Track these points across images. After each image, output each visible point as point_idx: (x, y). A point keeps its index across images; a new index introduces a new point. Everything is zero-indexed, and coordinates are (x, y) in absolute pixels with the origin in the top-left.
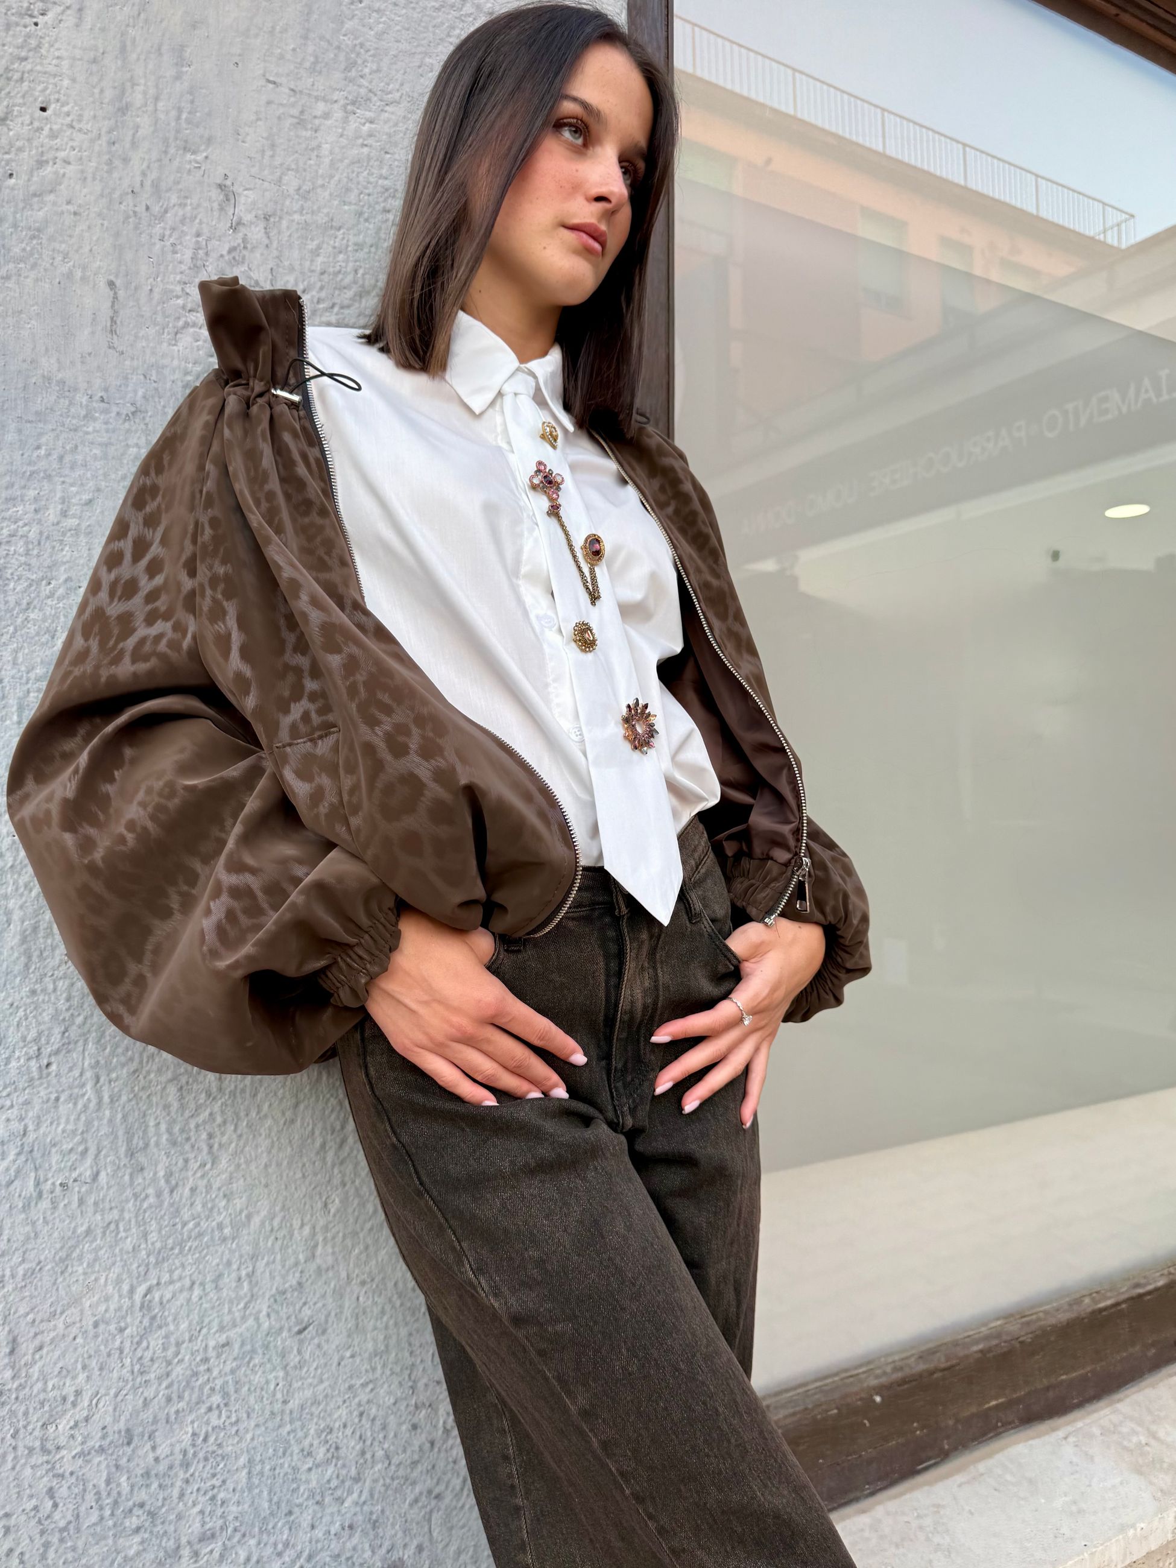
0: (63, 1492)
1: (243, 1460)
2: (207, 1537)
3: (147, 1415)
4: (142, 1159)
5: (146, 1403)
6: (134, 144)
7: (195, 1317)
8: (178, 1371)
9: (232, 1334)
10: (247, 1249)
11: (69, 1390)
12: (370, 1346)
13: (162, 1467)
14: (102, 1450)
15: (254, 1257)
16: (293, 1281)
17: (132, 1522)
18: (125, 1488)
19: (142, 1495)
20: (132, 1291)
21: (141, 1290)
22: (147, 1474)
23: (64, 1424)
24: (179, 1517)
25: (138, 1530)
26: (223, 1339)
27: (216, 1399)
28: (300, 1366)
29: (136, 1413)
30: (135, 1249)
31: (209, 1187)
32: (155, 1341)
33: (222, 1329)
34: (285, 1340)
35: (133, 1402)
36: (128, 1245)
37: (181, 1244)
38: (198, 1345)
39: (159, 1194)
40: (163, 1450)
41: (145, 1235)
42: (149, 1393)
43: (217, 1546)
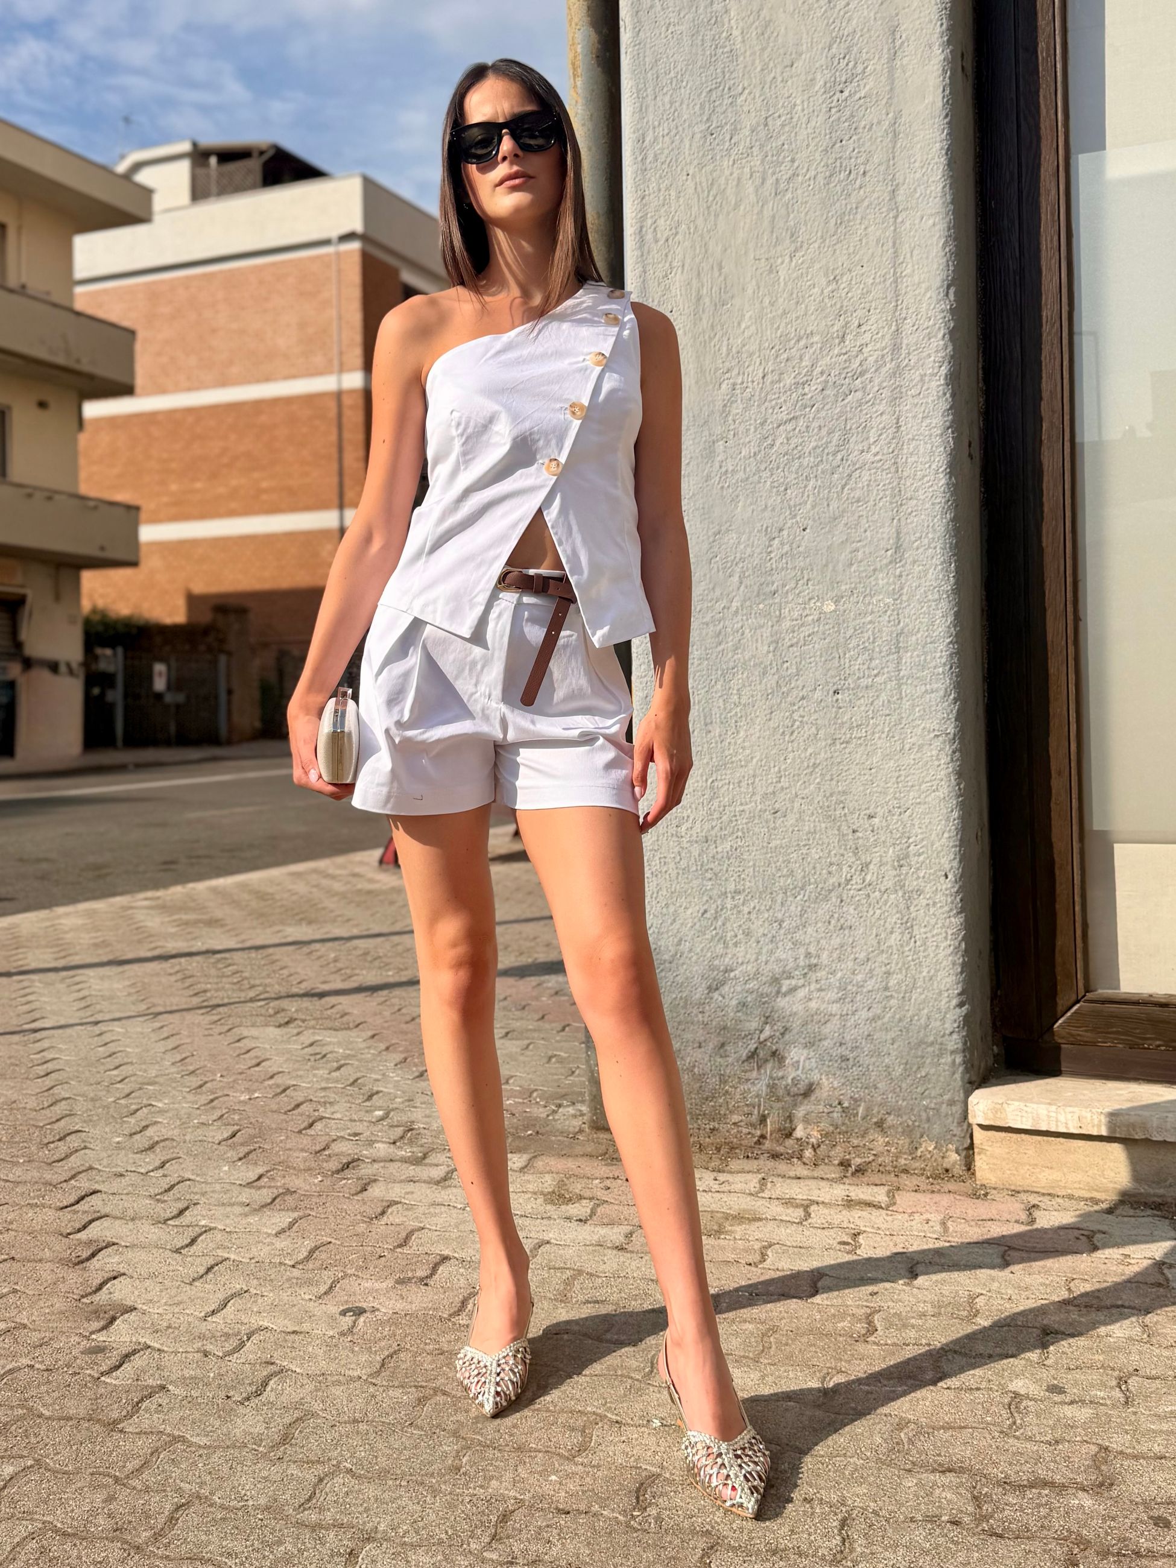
0: (683, 855)
1: (751, 864)
2: (737, 892)
3: (713, 833)
4: (710, 728)
5: (713, 828)
6: (703, 311)
7: (730, 796)
8: (725, 818)
9: (746, 807)
10: (751, 772)
11: (685, 815)
12: (807, 828)
13: (719, 856)
14: (696, 842)
15: (754, 776)
16: (770, 790)
17: (708, 875)
18: (705, 860)
19: (712, 866)
20: (707, 780)
21: (710, 781)
22: (713, 857)
23: (684, 828)
24: (726, 880)
25: (710, 879)
26: (741, 808)
27: (740, 834)
28: (775, 829)
29: (709, 831)
30: (708, 763)
31: (735, 743)
32: (716, 803)
33: (741, 804)
34: (767, 815)
35: (707, 826)
36: (705, 761)
37: (725, 765)
38: (732, 809)
39: (716, 743)
40: (719, 849)
41: (712, 758)
42: (714, 824)
43: (742, 897)
